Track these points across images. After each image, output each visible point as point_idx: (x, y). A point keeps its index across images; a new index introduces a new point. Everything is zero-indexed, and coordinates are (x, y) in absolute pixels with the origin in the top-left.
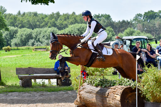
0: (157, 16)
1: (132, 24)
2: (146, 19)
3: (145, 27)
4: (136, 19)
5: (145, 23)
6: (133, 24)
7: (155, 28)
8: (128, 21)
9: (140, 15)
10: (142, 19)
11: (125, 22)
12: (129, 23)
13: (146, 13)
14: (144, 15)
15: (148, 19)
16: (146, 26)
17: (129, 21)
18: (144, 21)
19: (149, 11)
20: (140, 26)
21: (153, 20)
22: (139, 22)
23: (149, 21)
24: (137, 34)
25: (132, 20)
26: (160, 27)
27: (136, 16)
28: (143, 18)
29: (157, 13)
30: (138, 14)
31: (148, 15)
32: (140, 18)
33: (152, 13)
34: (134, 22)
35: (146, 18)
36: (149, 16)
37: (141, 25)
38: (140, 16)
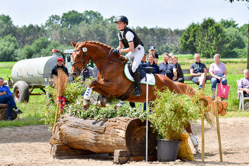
0: (82, 19)
1: (44, 31)
2: (65, 24)
3: (63, 36)
4: (50, 23)
5: (64, 29)
6: (46, 30)
7: (79, 38)
8: (37, 26)
9: (56, 17)
10: (59, 23)
11: (34, 28)
12: (39, 29)
13: (65, 14)
14: (63, 17)
15: (68, 24)
16: (66, 35)
17: (40, 26)
18: (62, 27)
19: (70, 12)
20: (55, 34)
21: (76, 26)
22: (55, 28)
23: (69, 27)
24: (54, 46)
25: (44, 25)
26: (86, 36)
27: (50, 19)
28: (61, 22)
29: (82, 14)
30: (53, 16)
31: (69, 18)
32: (56, 23)
33: (75, 14)
34: (46, 28)
35: (66, 22)
36: (71, 19)
37: (57, 32)
38: (57, 19)
